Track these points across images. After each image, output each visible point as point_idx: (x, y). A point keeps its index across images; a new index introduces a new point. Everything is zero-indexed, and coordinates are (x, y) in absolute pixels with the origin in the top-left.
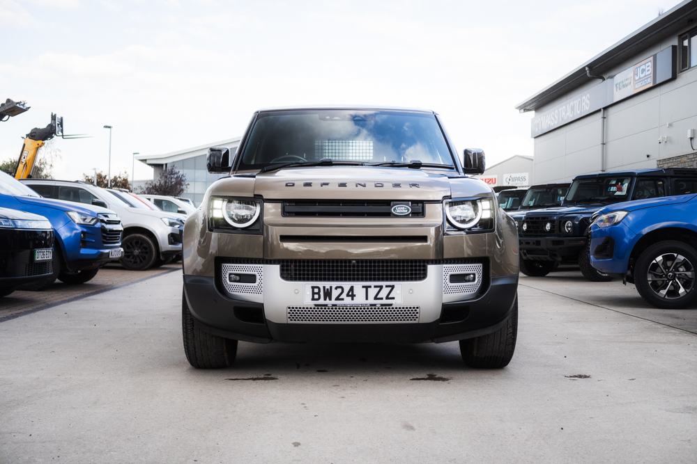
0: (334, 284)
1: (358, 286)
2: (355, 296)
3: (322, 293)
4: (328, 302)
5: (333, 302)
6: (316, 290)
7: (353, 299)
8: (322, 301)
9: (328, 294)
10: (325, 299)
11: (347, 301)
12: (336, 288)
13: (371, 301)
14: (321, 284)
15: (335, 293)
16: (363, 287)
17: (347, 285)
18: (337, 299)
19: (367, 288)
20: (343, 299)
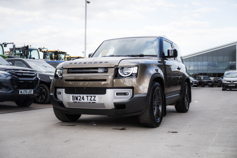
0: (78, 95)
1: (85, 96)
2: (84, 99)
3: (75, 98)
4: (77, 101)
5: (78, 101)
6: (74, 97)
7: (84, 100)
8: (75, 101)
9: (77, 99)
10: (76, 100)
11: (82, 101)
12: (79, 96)
13: (89, 101)
14: (75, 95)
15: (79, 98)
16: (86, 96)
17: (82, 96)
18: (79, 100)
19: (87, 96)
20: (81, 100)
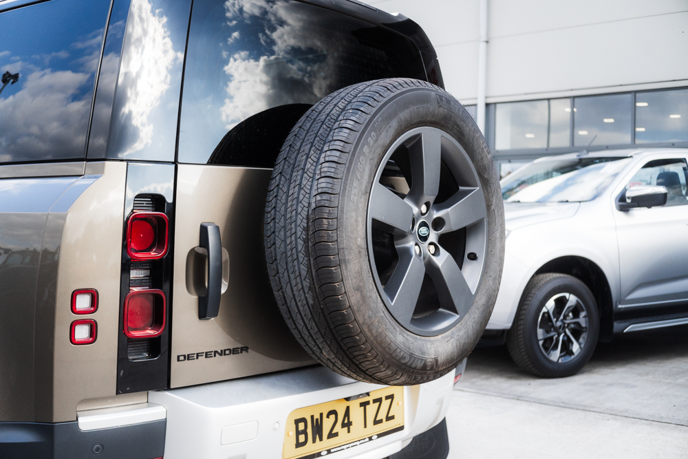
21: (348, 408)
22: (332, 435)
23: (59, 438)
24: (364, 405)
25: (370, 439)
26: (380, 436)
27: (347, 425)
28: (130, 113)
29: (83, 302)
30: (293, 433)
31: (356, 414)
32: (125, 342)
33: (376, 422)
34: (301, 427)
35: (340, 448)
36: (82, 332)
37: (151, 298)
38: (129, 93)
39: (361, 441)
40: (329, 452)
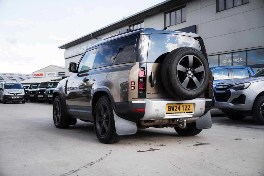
21: (179, 106)
22: (176, 110)
23: (129, 104)
24: (183, 106)
25: (184, 113)
26: (186, 113)
27: (179, 109)
28: (142, 55)
29: (133, 83)
30: (168, 108)
31: (181, 108)
32: (139, 90)
33: (186, 110)
34: (170, 108)
35: (178, 113)
36: (133, 88)
37: (143, 84)
38: (142, 50)
39: (182, 113)
40: (175, 113)
